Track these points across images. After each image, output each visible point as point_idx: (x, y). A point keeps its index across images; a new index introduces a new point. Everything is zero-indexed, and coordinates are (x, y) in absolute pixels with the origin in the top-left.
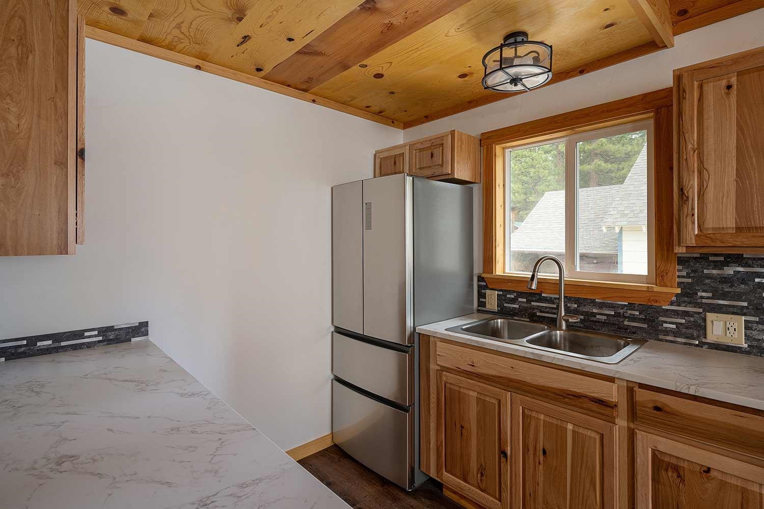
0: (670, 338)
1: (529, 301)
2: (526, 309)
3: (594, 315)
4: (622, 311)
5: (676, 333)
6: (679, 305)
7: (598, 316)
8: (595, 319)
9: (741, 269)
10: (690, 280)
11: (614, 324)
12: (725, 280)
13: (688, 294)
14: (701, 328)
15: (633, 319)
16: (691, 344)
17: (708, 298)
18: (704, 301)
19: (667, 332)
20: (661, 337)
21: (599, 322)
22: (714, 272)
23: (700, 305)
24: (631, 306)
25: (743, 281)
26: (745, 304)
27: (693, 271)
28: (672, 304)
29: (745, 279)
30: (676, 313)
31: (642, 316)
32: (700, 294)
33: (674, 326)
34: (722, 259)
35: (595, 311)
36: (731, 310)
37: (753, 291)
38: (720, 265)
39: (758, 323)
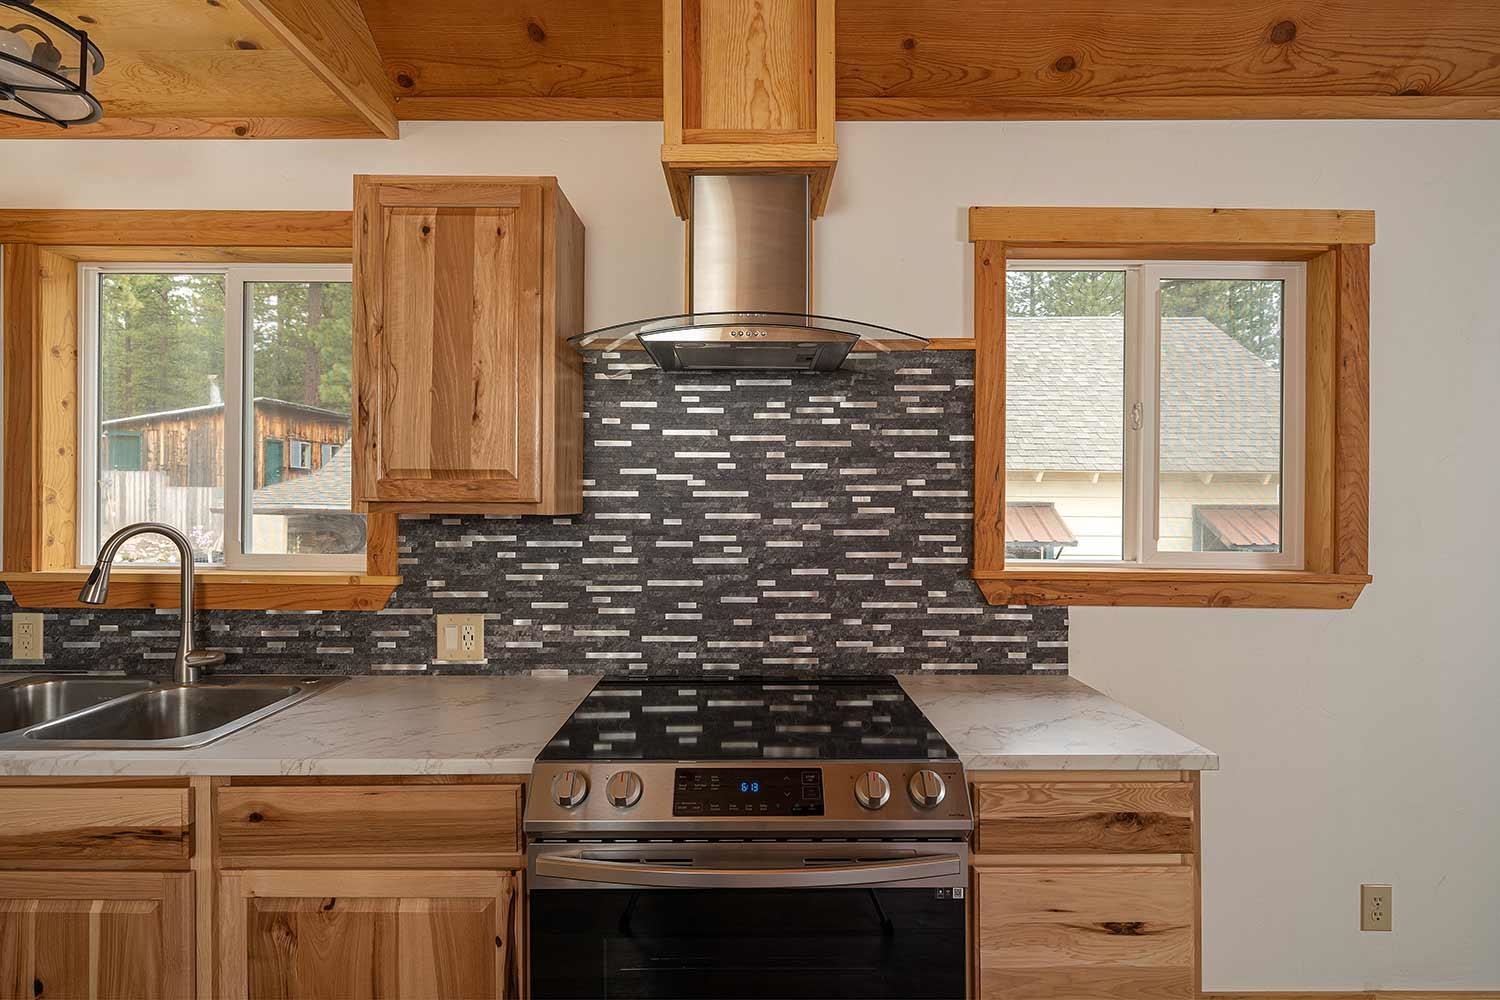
0: (387, 667)
1: (125, 630)
2: (117, 649)
3: (262, 641)
4: (311, 628)
5: (396, 657)
6: (401, 607)
7: (269, 644)
8: (263, 651)
9: (482, 538)
10: (416, 561)
11: (299, 656)
12: (462, 557)
13: (412, 586)
14: (430, 641)
15: (331, 640)
16: (416, 673)
17: (440, 589)
18: (436, 595)
19: (383, 656)
20: (374, 667)
21: (271, 656)
22: (449, 544)
23: (428, 602)
24: (327, 617)
25: (484, 559)
26: (485, 594)
27: (420, 544)
28: (390, 604)
29: (487, 552)
30: (397, 621)
31: (346, 634)
32: (430, 583)
33: (393, 645)
34: (458, 522)
35: (263, 633)
36: (469, 605)
37: (495, 572)
38: (456, 533)
39: (500, 622)
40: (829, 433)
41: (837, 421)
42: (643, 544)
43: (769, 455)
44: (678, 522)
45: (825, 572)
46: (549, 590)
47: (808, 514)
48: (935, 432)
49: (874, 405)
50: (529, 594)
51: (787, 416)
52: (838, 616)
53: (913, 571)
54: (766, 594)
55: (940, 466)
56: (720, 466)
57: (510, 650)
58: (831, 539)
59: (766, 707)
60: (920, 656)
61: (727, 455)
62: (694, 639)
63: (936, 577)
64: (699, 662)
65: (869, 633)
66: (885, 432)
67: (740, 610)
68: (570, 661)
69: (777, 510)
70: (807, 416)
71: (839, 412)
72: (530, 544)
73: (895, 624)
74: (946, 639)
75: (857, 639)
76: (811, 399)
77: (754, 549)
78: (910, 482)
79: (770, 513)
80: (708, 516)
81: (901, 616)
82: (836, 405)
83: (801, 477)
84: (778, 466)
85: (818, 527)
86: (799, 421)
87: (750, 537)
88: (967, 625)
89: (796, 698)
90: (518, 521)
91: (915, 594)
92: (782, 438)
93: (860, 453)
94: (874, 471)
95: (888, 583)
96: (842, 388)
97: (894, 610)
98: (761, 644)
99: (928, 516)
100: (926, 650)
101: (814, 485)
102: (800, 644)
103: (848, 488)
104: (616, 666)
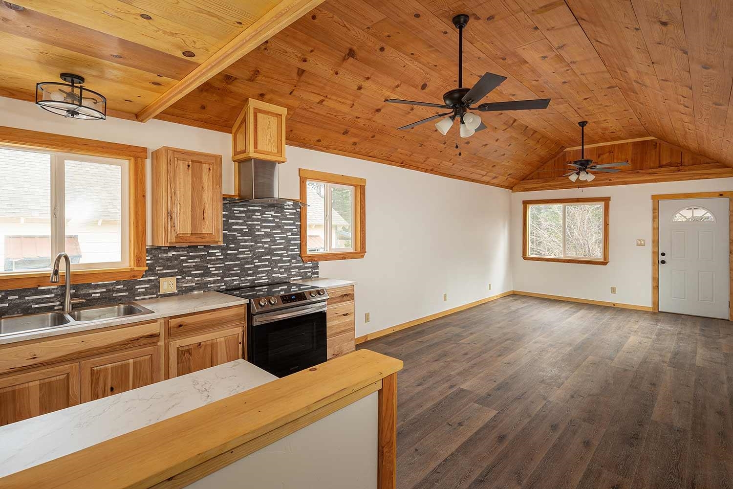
0: (141, 297)
1: (22, 297)
2: (18, 305)
3: (90, 294)
4: (111, 288)
5: (144, 294)
6: (147, 277)
7: (93, 295)
8: (91, 298)
9: (175, 253)
10: (152, 262)
11: (106, 298)
12: (168, 259)
13: (151, 270)
14: (157, 287)
15: (119, 291)
16: (152, 298)
17: (161, 270)
18: (159, 272)
19: (140, 294)
20: (137, 298)
21: (94, 299)
22: (165, 255)
23: (156, 275)
24: (118, 283)
25: (176, 259)
26: (177, 270)
27: (154, 256)
28: (143, 276)
29: (177, 257)
30: (145, 282)
31: (125, 288)
32: (157, 268)
33: (144, 290)
34: (167, 248)
35: (90, 292)
36: (171, 274)
37: (180, 263)
38: (166, 252)
39: (181, 279)
40: (270, 222)
41: (272, 219)
42: (224, 252)
43: (256, 227)
44: (234, 246)
45: (269, 257)
46: (197, 268)
47: (266, 243)
48: (293, 222)
49: (280, 215)
50: (191, 269)
51: (260, 217)
52: (272, 268)
53: (289, 256)
54: (256, 264)
55: (294, 230)
56: (244, 230)
57: (184, 287)
58: (271, 248)
59: (256, 293)
60: (291, 276)
61: (246, 227)
62: (238, 278)
63: (293, 257)
64: (239, 284)
65: (280, 272)
66: (283, 222)
67: (249, 269)
68: (203, 288)
69: (259, 242)
70: (265, 217)
71: (273, 216)
72: (191, 254)
73: (286, 269)
74: (296, 272)
75: (276, 274)
76: (266, 213)
77: (253, 252)
78: (288, 234)
79: (257, 242)
80: (241, 244)
81: (286, 267)
82: (272, 215)
83: (263, 233)
84: (258, 230)
85: (268, 246)
86: (263, 218)
87: (252, 249)
88: (299, 268)
89: (263, 290)
90: (187, 247)
91: (289, 261)
92: (259, 223)
93: (278, 227)
94: (280, 231)
95: (283, 259)
96: (273, 210)
97: (285, 266)
98: (254, 277)
99: (292, 242)
100: (291, 275)
101: (267, 235)
102: (264, 276)
103: (275, 236)
104: (217, 288)
